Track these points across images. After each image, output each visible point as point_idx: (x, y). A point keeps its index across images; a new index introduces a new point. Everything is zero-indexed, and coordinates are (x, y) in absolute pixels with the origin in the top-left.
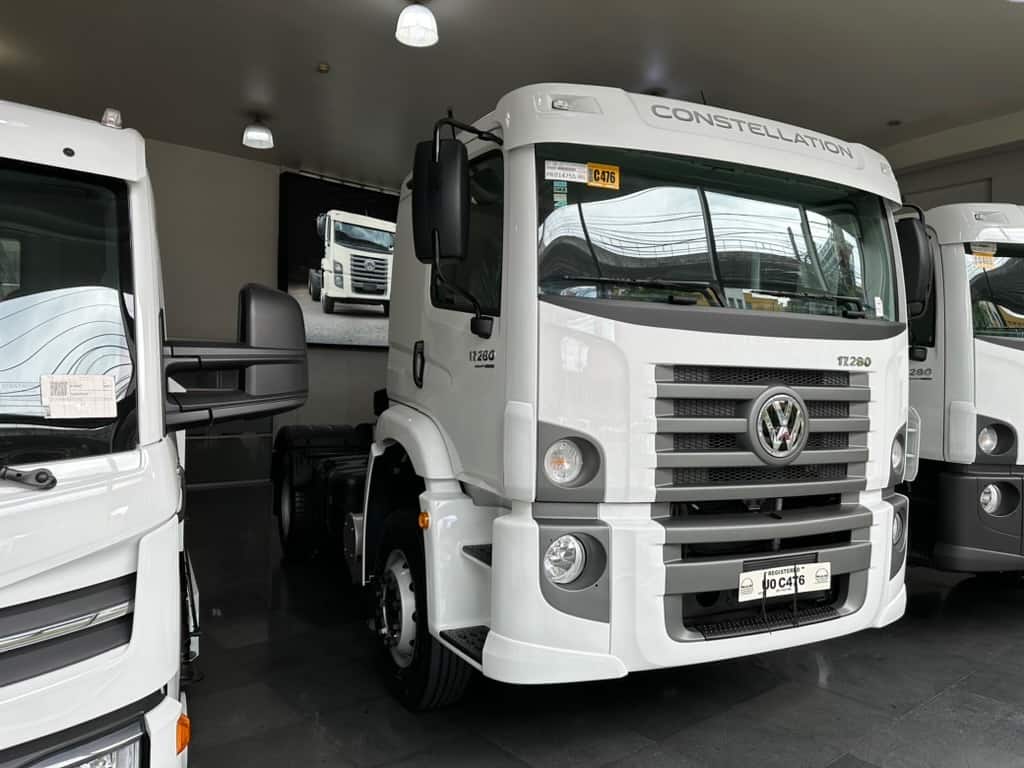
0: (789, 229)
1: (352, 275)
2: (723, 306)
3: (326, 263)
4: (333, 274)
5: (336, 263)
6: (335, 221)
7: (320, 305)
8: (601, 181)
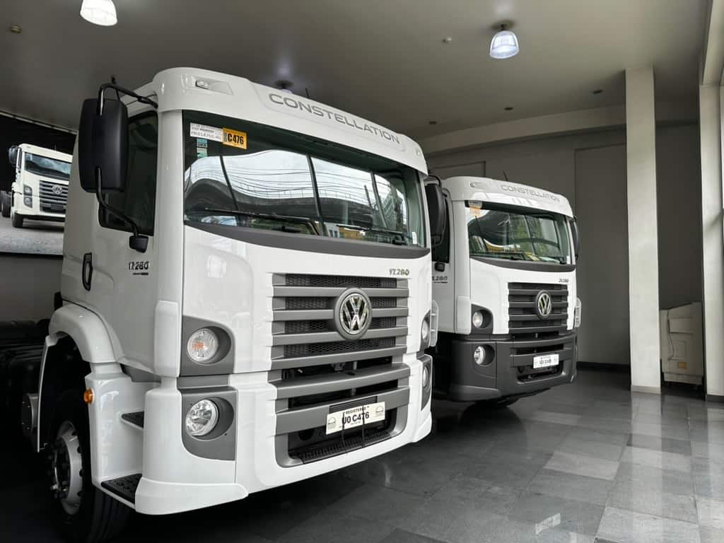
0: (365, 186)
1: (40, 197)
2: (318, 234)
3: (16, 186)
4: (23, 196)
5: (25, 187)
6: (26, 153)
7: (10, 221)
8: (233, 142)
